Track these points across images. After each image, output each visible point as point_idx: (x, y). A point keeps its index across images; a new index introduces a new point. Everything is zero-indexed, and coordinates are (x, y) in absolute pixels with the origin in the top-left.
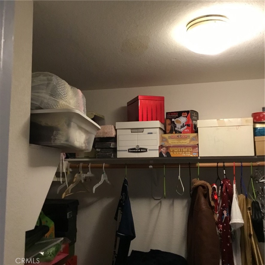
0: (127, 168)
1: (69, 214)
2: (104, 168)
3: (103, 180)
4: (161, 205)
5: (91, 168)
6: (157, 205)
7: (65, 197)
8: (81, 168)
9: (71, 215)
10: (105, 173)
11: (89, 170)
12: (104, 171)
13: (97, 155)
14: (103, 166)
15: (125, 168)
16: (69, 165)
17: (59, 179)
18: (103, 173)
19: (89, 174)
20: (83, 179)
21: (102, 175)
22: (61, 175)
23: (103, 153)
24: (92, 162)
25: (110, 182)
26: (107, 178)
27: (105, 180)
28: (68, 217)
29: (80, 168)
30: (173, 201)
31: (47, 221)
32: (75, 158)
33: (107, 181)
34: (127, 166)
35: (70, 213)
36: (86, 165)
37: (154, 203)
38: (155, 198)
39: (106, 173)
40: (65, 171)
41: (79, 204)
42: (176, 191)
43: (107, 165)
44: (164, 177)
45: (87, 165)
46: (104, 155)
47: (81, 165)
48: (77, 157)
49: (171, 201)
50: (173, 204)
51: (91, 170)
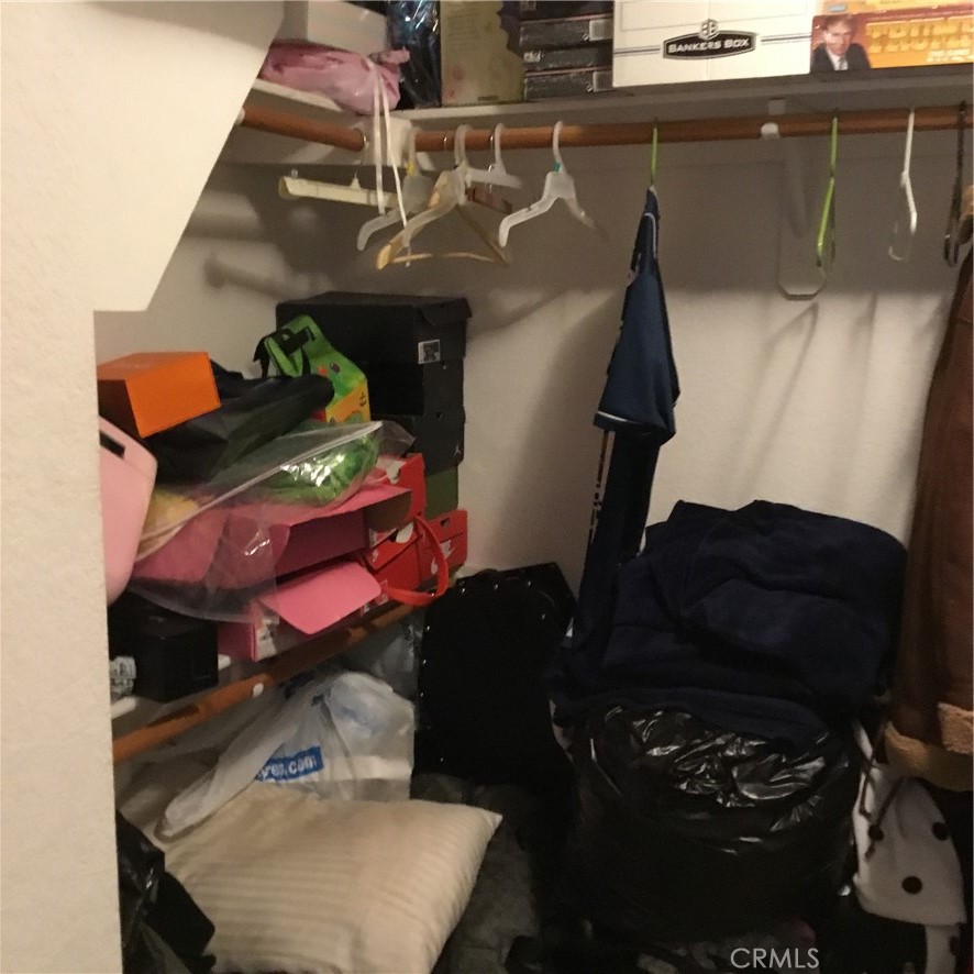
0: (660, 141)
1: (425, 346)
2: (560, 145)
3: (550, 197)
4: (814, 323)
5: (503, 147)
6: (796, 323)
7: (390, 265)
8: (463, 148)
9: (438, 356)
10: (561, 169)
11: (494, 157)
12: (558, 159)
13: (526, 81)
14: (552, 134)
15: (650, 141)
16: (413, 138)
17: (372, 196)
18: (554, 168)
19: (495, 174)
20: (463, 188)
21: (550, 176)
22: (379, 177)
23: (553, 69)
24: (507, 120)
25: (587, 214)
26: (573, 195)
27: (559, 202)
28: (421, 359)
29: (456, 147)
30: (873, 306)
31: (336, 369)
32: (440, 106)
33: (574, 206)
34: (659, 130)
35: (430, 345)
36: (483, 133)
37: (785, 312)
38: (792, 291)
39: (569, 171)
40: (394, 161)
41: (470, 315)
42: (891, 251)
43: (573, 130)
44: (832, 175)
45: (488, 131)
46: (555, 80)
47: (462, 133)
48: (451, 101)
49: (862, 305)
50: (869, 319)
51: (503, 156)
